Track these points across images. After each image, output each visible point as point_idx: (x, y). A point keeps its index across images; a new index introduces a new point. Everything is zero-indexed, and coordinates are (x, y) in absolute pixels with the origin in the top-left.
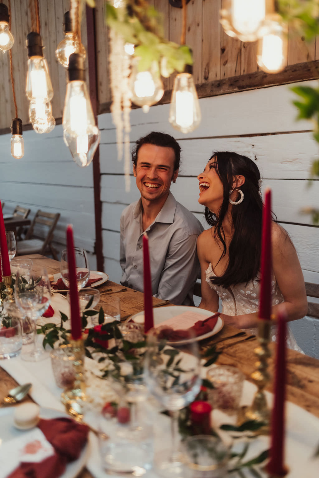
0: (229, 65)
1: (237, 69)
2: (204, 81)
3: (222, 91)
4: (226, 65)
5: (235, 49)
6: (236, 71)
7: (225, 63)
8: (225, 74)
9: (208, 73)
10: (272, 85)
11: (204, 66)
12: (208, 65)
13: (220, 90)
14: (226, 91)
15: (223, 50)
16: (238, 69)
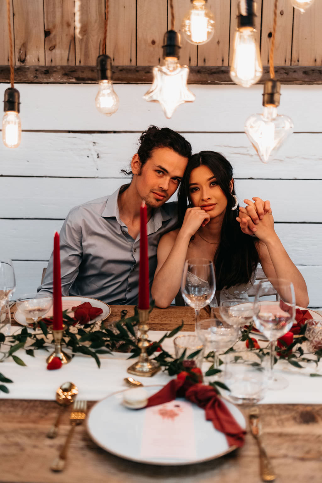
0: (57, 51)
1: (70, 58)
2: (18, 64)
3: (52, 80)
4: (54, 51)
5: (67, 35)
6: (68, 60)
7: (52, 48)
8: (52, 61)
9: (26, 55)
10: (120, 82)
11: (18, 47)
12: (24, 45)
13: (50, 78)
14: (60, 80)
15: (47, 33)
16: (72, 58)
